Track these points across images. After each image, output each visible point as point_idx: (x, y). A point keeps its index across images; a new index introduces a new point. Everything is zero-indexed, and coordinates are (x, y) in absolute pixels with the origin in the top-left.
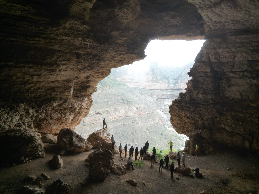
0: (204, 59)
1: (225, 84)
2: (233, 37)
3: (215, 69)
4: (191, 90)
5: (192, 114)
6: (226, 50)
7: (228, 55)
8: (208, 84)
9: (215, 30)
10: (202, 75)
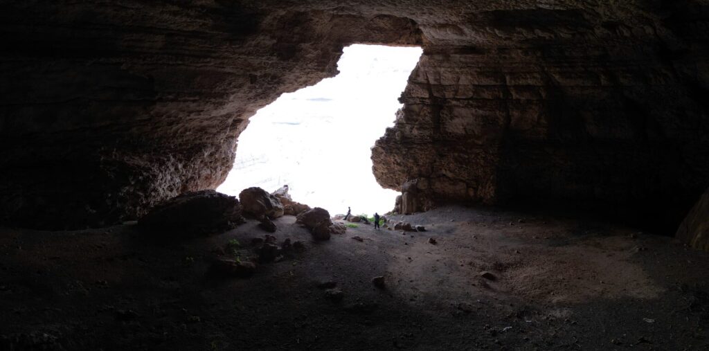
0: (421, 79)
1: (446, 115)
2: (458, 56)
3: (435, 95)
4: (402, 124)
5: (404, 159)
6: (449, 70)
7: (450, 76)
8: (425, 115)
9: (436, 46)
10: (418, 102)
